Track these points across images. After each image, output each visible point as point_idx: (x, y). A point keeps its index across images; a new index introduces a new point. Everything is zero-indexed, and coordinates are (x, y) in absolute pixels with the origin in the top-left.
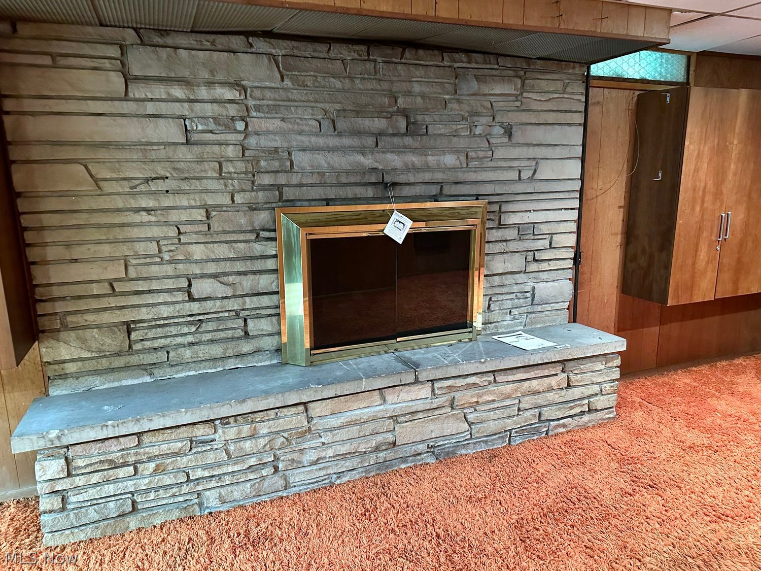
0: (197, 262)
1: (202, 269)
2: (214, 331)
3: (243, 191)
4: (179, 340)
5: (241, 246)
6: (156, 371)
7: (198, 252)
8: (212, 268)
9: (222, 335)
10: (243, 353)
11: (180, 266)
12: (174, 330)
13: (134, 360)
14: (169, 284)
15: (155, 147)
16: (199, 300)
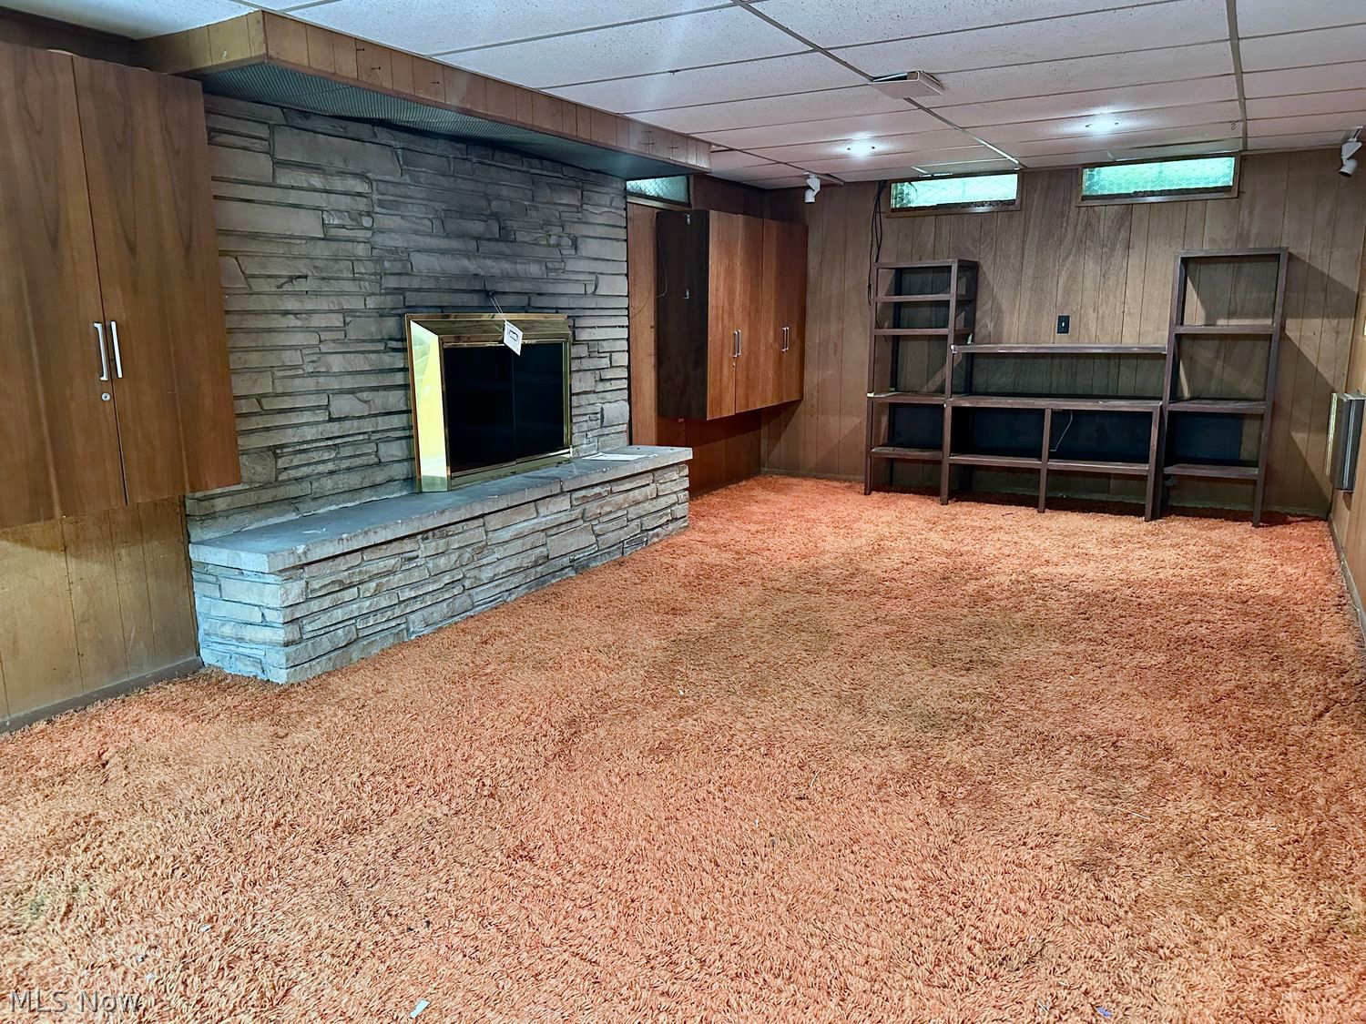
0: (335, 375)
1: (341, 383)
2: (350, 457)
3: (373, 294)
4: (321, 468)
5: (373, 356)
6: (300, 506)
7: (337, 363)
8: (349, 383)
9: (358, 461)
10: (377, 482)
11: (321, 380)
12: (316, 456)
13: (282, 492)
14: (312, 401)
15: (298, 242)
16: (339, 419)
